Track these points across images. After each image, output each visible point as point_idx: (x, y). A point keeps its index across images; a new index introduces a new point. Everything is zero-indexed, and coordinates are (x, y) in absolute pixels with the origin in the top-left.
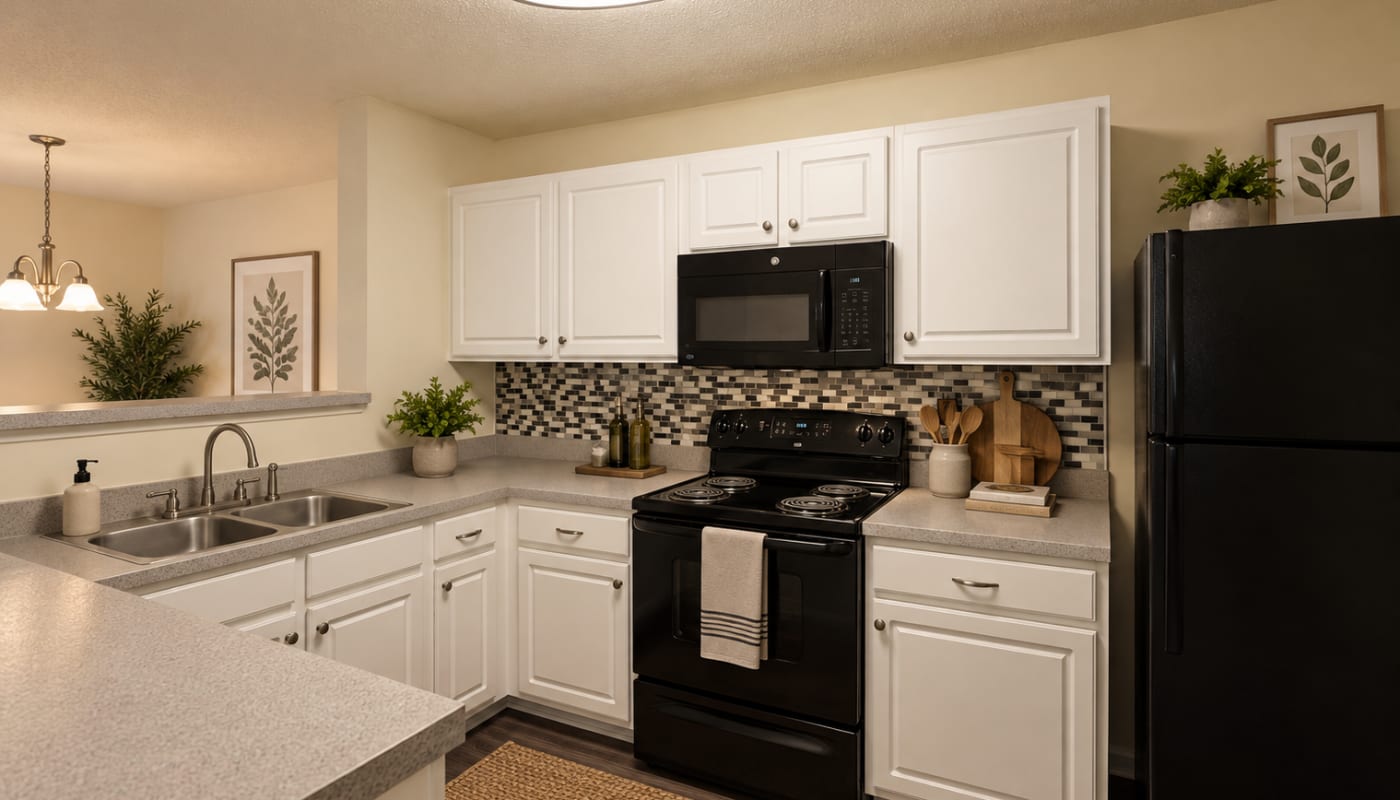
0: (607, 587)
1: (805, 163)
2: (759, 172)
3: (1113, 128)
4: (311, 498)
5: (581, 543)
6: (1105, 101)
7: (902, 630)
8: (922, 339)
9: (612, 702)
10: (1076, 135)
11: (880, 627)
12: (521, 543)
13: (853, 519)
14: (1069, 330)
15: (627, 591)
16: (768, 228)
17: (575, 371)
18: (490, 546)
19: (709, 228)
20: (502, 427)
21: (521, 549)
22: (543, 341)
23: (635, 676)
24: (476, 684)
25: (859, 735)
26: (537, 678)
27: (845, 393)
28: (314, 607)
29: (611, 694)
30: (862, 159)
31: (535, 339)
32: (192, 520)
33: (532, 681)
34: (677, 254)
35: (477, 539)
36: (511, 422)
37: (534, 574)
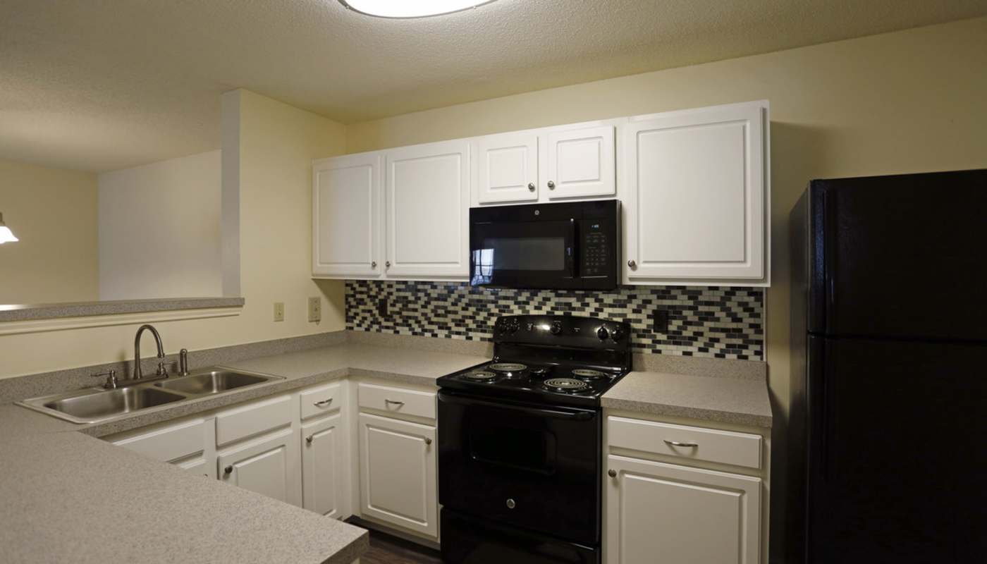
0: (421, 441)
1: (559, 142)
2: (525, 149)
3: (772, 123)
4: (213, 373)
5: (403, 410)
6: (766, 104)
7: (627, 476)
8: (641, 266)
9: (426, 524)
10: (748, 125)
11: (613, 474)
12: (362, 409)
13: (593, 394)
14: (745, 261)
15: (434, 446)
16: (532, 188)
17: (403, 286)
18: (337, 410)
19: (492, 188)
20: (350, 325)
21: (361, 414)
22: (374, 265)
23: (441, 506)
24: (328, 510)
25: (598, 552)
26: (373, 506)
27: (588, 305)
28: (223, 454)
29: (425, 520)
30: (599, 140)
31: (369, 263)
32: (125, 390)
33: (370, 507)
34: (469, 207)
35: (329, 404)
36: (356, 322)
37: (370, 431)
